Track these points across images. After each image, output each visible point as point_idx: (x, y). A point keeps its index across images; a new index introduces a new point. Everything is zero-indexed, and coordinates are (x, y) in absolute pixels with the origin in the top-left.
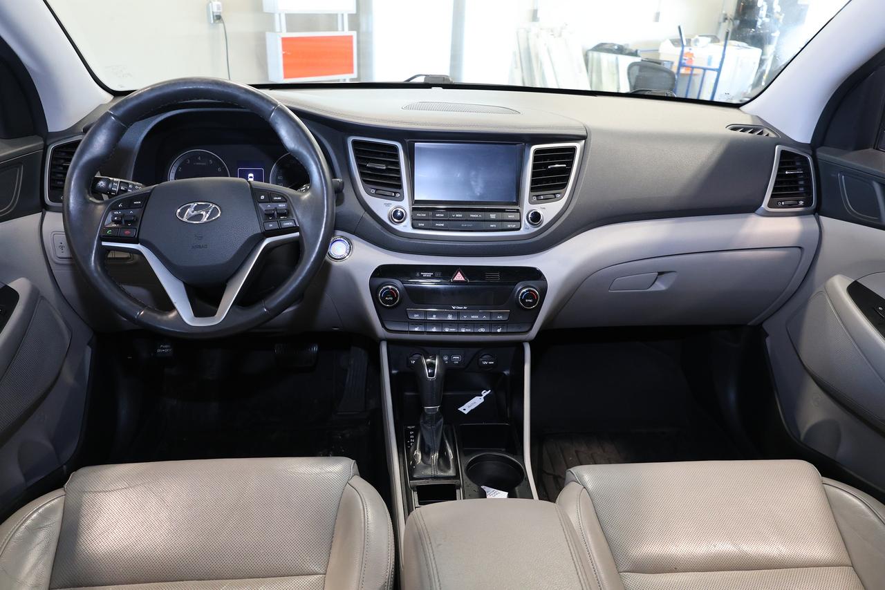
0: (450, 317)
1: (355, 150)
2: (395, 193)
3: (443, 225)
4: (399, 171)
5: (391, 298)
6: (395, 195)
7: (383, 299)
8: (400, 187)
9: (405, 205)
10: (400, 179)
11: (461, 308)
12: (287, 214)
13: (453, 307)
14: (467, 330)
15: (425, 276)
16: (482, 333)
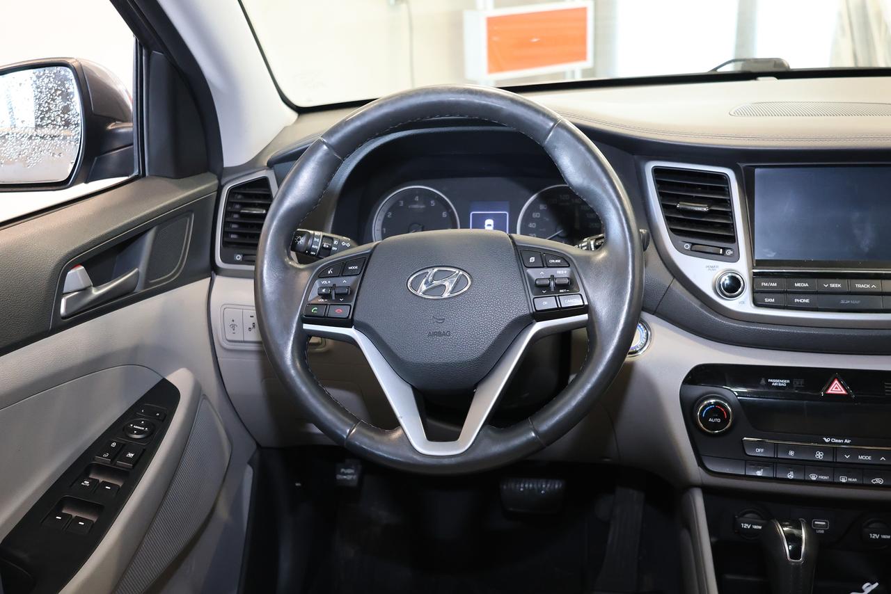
0: (819, 456)
1: (658, 183)
2: (724, 249)
3: (807, 301)
4: (730, 215)
5: (719, 420)
6: (724, 252)
7: (704, 420)
8: (733, 239)
9: (742, 268)
10: (731, 227)
11: (840, 441)
12: (569, 287)
13: (825, 439)
14: (850, 480)
15: (775, 384)
16: (877, 486)
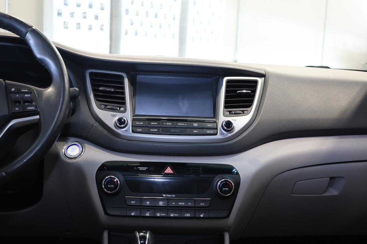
1: (92, 80)
2: (120, 108)
3: (156, 130)
4: (123, 93)
5: (113, 186)
6: (120, 109)
7: (108, 189)
8: (124, 103)
9: (128, 116)
10: (124, 99)
11: (170, 196)
13: (163, 195)
14: (175, 215)
15: (141, 169)
16: (187, 218)
